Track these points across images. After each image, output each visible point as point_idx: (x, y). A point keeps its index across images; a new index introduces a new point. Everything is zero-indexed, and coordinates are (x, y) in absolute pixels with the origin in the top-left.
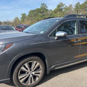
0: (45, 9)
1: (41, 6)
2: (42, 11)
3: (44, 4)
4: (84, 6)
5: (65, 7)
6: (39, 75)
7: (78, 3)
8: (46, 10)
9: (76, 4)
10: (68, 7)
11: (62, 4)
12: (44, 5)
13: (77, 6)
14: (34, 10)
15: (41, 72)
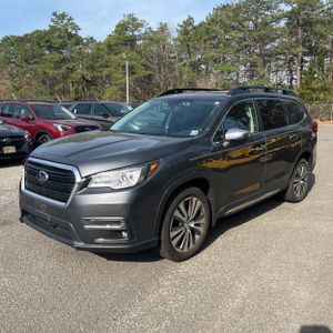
0: (71, 36)
1: (52, 24)
2: (57, 42)
3: (63, 16)
4: (208, 33)
5: (146, 33)
6: (201, 229)
7: (189, 22)
8: (73, 40)
9: (181, 23)
10: (155, 33)
11: (134, 19)
12: (65, 21)
13: (185, 32)
14: (22, 35)
15: (203, 221)
